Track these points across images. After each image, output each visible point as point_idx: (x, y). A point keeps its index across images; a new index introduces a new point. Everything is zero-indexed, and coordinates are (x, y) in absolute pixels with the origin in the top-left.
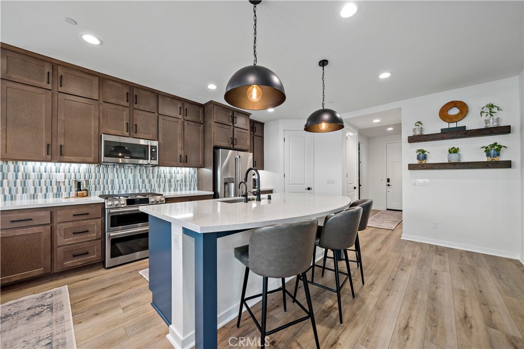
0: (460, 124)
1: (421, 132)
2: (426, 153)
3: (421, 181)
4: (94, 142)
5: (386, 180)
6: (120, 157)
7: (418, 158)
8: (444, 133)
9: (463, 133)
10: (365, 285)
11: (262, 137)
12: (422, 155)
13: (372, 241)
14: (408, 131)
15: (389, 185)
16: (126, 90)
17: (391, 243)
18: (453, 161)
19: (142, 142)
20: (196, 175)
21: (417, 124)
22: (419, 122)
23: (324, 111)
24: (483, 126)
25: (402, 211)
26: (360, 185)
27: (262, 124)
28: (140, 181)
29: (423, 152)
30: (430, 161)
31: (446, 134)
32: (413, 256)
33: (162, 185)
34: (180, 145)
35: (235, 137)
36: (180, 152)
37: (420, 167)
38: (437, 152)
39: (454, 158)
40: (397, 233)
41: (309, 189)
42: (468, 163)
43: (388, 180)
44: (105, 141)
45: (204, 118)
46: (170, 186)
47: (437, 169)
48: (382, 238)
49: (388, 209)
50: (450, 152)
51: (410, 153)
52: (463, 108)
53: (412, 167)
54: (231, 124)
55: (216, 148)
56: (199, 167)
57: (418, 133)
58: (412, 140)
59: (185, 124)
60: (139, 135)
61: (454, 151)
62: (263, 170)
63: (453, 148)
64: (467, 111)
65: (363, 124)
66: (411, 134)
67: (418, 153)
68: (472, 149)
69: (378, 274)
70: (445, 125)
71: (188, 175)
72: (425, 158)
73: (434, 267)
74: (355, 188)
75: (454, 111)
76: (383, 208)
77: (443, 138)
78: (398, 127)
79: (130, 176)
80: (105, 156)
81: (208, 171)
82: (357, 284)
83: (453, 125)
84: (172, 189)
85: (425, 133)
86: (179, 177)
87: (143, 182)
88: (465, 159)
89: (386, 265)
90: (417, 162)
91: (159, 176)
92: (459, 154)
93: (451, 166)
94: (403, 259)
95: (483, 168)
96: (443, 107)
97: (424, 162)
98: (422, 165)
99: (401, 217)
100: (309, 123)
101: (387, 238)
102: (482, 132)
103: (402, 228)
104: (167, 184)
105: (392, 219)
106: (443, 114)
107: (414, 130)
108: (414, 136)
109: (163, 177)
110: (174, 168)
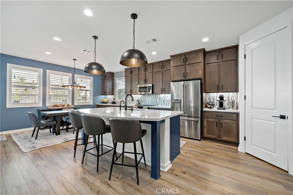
11: (235, 60)
28: (154, 100)
33: (161, 102)
35: (187, 72)
36: (161, 87)
46: (164, 103)
59: (164, 73)
79: (151, 98)
84: (165, 104)
104: (163, 102)
109: (161, 99)
110: (166, 95)
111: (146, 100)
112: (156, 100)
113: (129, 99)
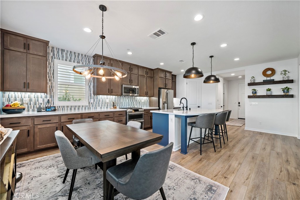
0: (272, 78)
1: (254, 81)
2: (256, 91)
3: (254, 103)
4: (120, 87)
5: (237, 103)
6: (131, 93)
7: (253, 93)
8: (264, 82)
9: (273, 82)
10: (228, 141)
11: (175, 82)
12: (255, 92)
13: (230, 130)
14: (248, 80)
15: (239, 106)
16: (129, 67)
17: (240, 131)
18: (268, 94)
19: (134, 87)
20: (149, 100)
21: (252, 78)
22: (253, 77)
23: (212, 76)
24: (282, 79)
25: (245, 119)
26: (224, 106)
27: (175, 76)
28: (130, 102)
29: (255, 90)
30: (258, 94)
31: (265, 83)
32: (249, 135)
33: (137, 104)
34: (145, 87)
35: (166, 83)
36: (145, 90)
37: (253, 97)
38: (261, 90)
39: (269, 93)
40: (242, 128)
41: (199, 107)
42: (275, 95)
43: (239, 103)
44: (124, 87)
45: (153, 75)
47: (261, 98)
48: (236, 129)
49: (239, 118)
50: (267, 90)
51: (249, 91)
52: (273, 71)
53: (249, 97)
54: (165, 77)
55: (160, 88)
56: (150, 97)
57: (253, 82)
58: (249, 84)
59: (147, 78)
60: (133, 84)
61: (269, 90)
62: (176, 98)
63: (269, 89)
64: (275, 73)
65: (226, 76)
66: (249, 82)
67: (252, 91)
68: (277, 90)
69: (234, 139)
70: (265, 78)
71: (146, 100)
72: (256, 93)
73: (257, 138)
74: (222, 107)
75: (269, 72)
76: (236, 118)
77: (264, 84)
78: (244, 77)
79: (127, 100)
80: (124, 93)
81: (155, 99)
82: (226, 141)
83: (269, 79)
85: (256, 82)
86: (143, 101)
87: (131, 103)
88: (274, 94)
89: (237, 137)
90: (252, 95)
91: (136, 101)
92: (271, 92)
93: (268, 97)
94: (244, 135)
95: (281, 97)
96: (264, 70)
97: (255, 95)
98: (254, 96)
99: (244, 122)
100: (206, 80)
101: (238, 129)
102: (281, 82)
103: (245, 126)
104: (139, 104)
105: (241, 123)
106: (264, 73)
107: (251, 80)
108: (251, 83)
109: (137, 101)
110: (141, 97)
111: (122, 102)
112: (132, 102)
113: (94, 101)
